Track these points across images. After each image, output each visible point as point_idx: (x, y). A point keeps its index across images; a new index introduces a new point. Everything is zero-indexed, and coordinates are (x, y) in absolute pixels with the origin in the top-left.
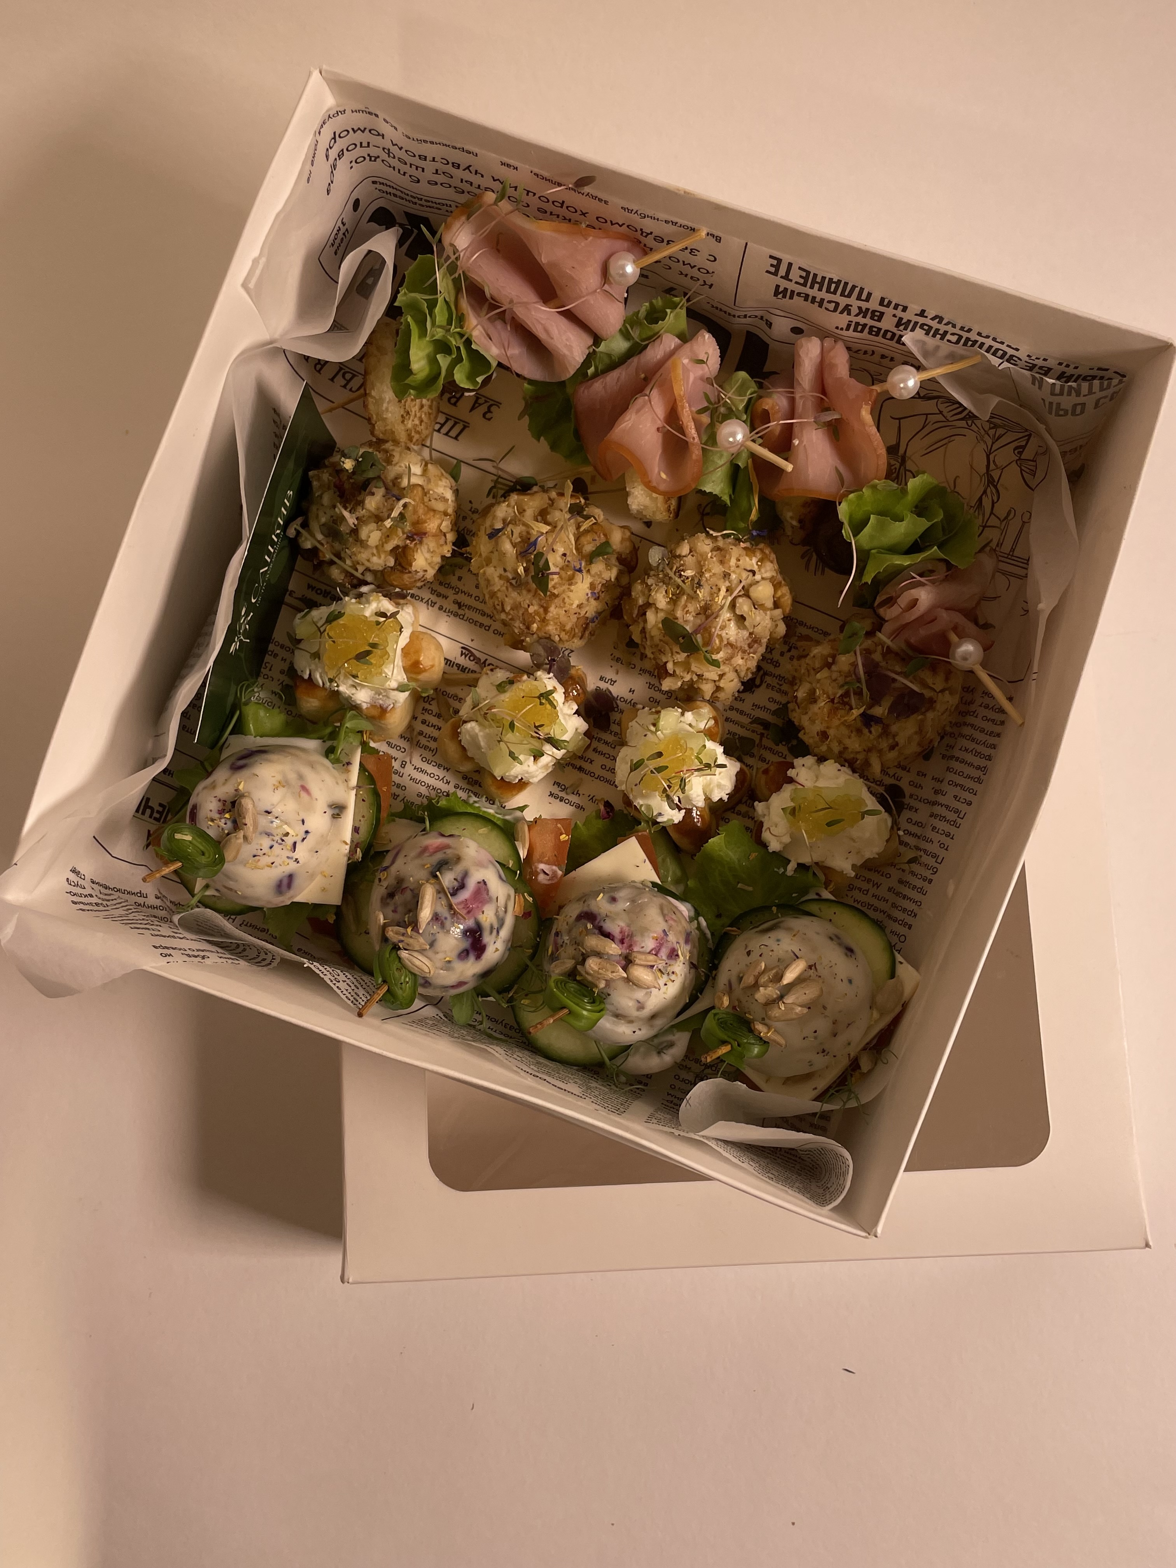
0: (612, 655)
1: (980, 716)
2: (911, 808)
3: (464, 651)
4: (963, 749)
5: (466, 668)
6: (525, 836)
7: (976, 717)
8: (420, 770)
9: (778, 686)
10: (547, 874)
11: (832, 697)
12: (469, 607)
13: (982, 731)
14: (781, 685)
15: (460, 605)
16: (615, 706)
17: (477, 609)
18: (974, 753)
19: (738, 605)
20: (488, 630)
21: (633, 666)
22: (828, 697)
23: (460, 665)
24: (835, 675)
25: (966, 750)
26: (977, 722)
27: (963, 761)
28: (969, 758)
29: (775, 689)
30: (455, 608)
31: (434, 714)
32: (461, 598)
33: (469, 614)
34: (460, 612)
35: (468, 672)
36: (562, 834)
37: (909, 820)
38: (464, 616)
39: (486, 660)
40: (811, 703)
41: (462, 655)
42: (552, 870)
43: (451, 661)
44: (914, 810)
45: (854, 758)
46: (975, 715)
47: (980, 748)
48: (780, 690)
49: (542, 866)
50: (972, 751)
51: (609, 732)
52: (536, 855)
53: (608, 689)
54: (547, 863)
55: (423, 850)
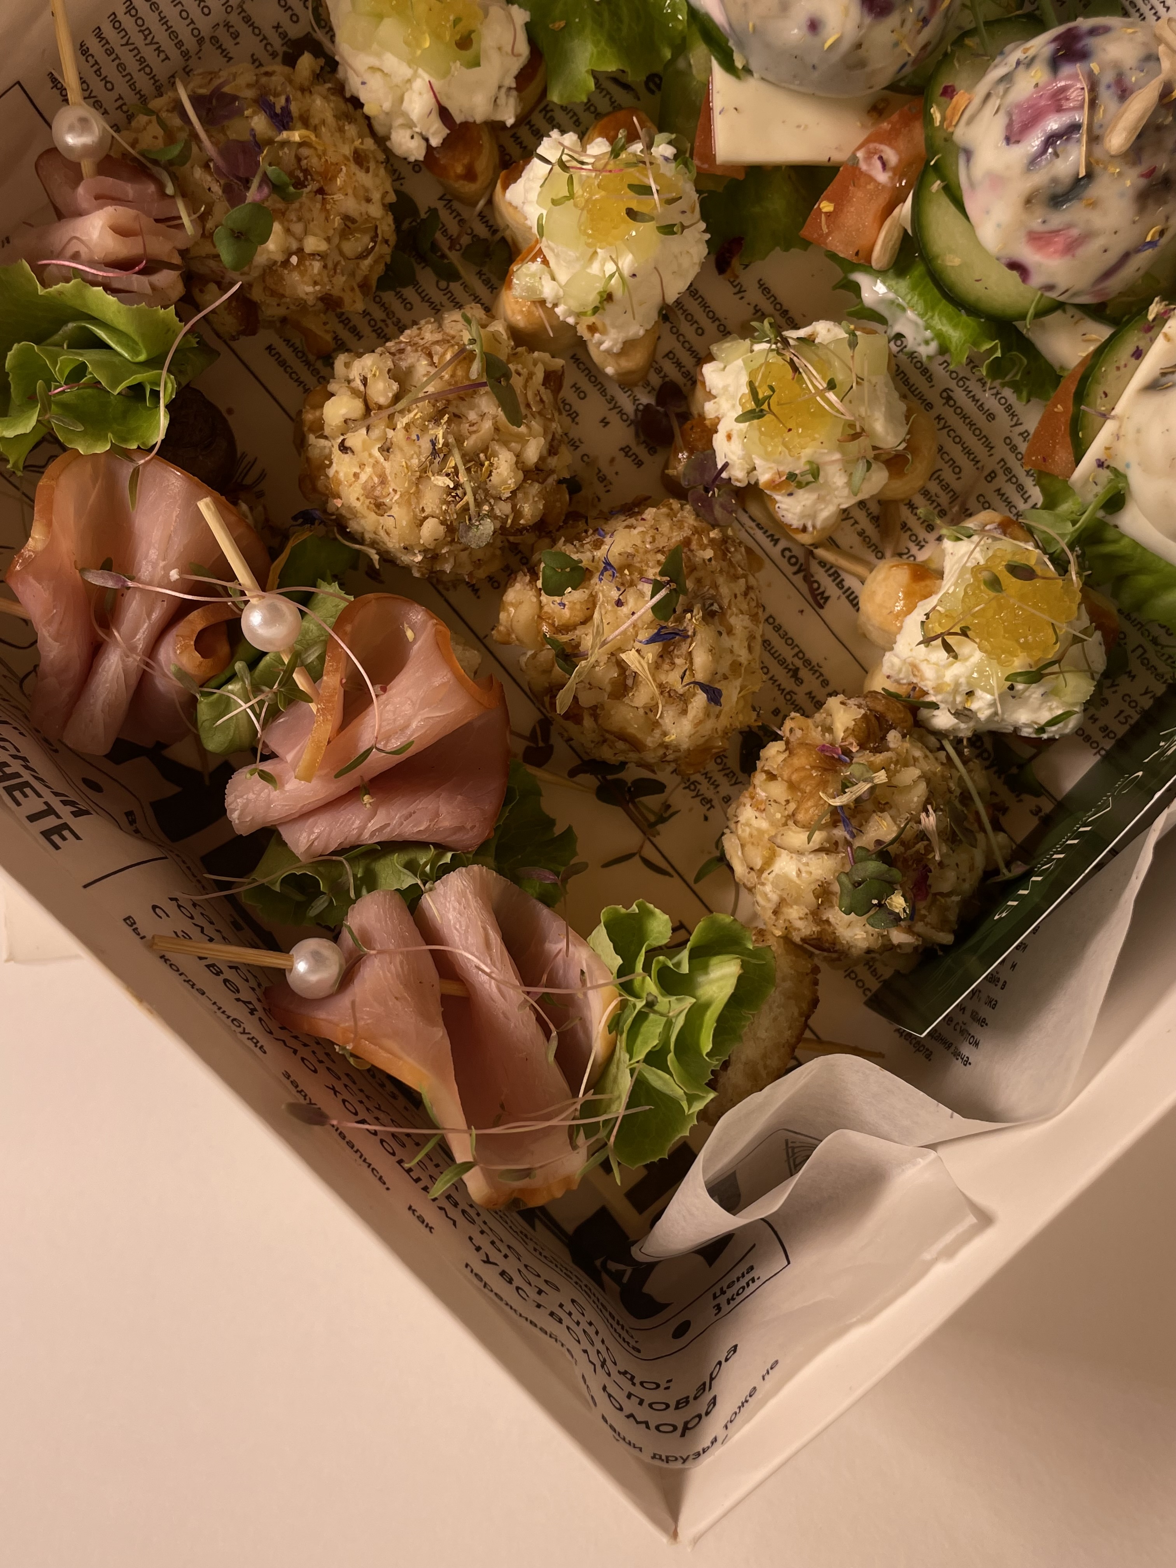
0: (608, 491)
1: (114, 95)
3: (822, 601)
4: (162, 56)
5: (830, 576)
6: (885, 237)
7: (120, 98)
8: (972, 457)
10: (881, 158)
11: (319, 197)
12: (782, 662)
13: (121, 67)
15: (795, 673)
16: (639, 414)
17: (772, 655)
18: (150, 38)
20: (771, 616)
21: (585, 458)
22: (324, 202)
23: (837, 585)
24: (298, 228)
25: (158, 49)
26: (122, 87)
27: (173, 34)
28: (161, 35)
30: (804, 673)
31: (909, 533)
32: (788, 684)
33: (787, 653)
34: (798, 663)
35: (831, 567)
36: (828, 215)
38: (796, 655)
39: (795, 573)
40: (354, 221)
41: (827, 598)
42: (869, 164)
43: (848, 597)
45: (333, 94)
46: (120, 102)
47: (138, 39)
49: (882, 177)
50: (151, 43)
51: (667, 379)
52: (882, 200)
53: (638, 444)
54: (871, 179)
55: (1071, 248)
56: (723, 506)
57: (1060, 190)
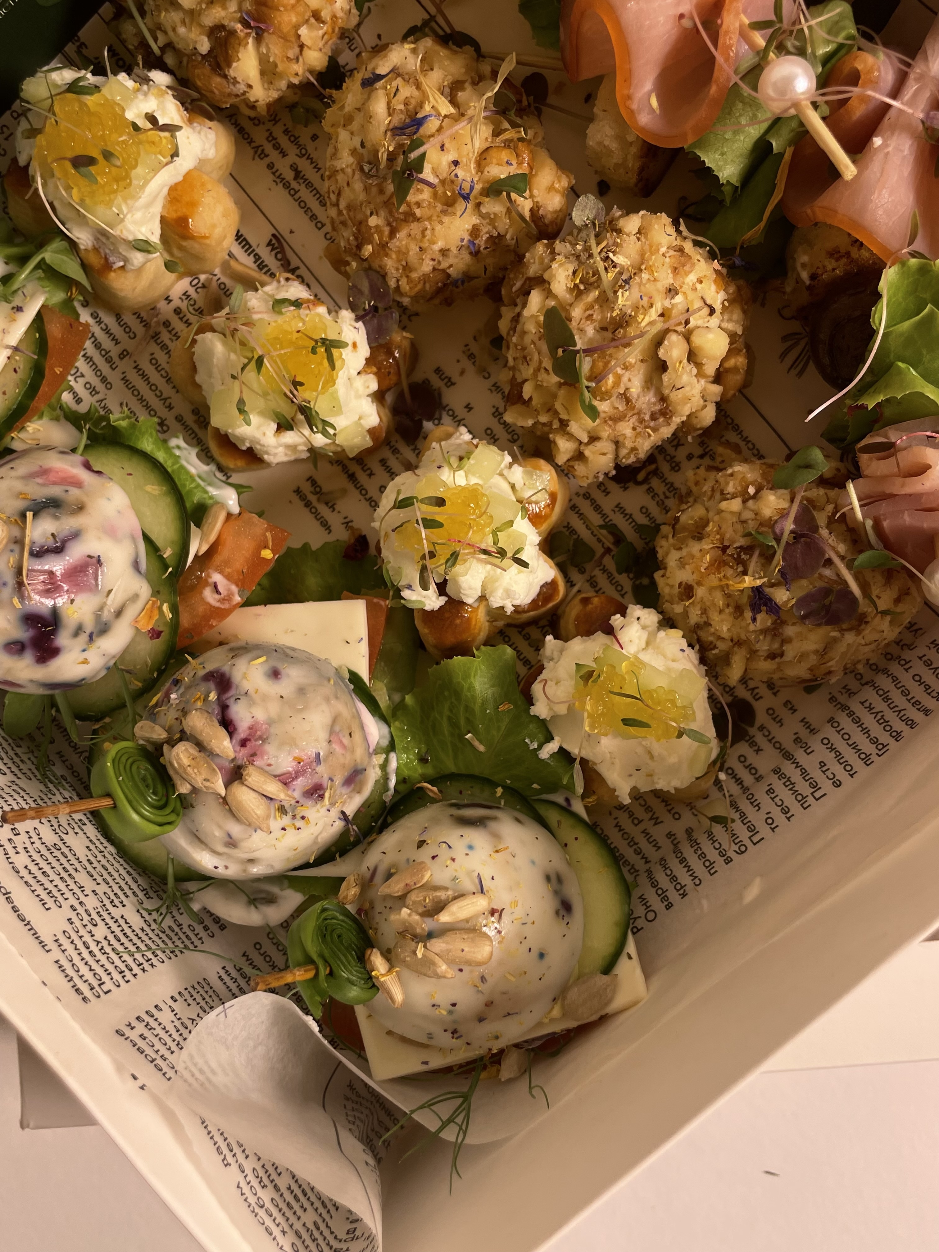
0: (467, 345)
1: (912, 672)
2: (752, 744)
3: (274, 241)
4: (867, 704)
5: (266, 266)
6: (215, 525)
7: (906, 670)
8: (141, 372)
9: (662, 497)
10: (218, 592)
11: (726, 543)
12: (309, 185)
13: (906, 693)
14: (667, 497)
15: (298, 174)
16: (437, 416)
17: (318, 192)
18: (879, 717)
19: (666, 342)
20: (320, 229)
21: (487, 375)
22: (722, 540)
23: (260, 258)
24: (747, 515)
25: (870, 708)
26: (906, 679)
27: (857, 721)
28: (869, 720)
29: (657, 499)
30: (289, 175)
31: (196, 307)
32: (304, 165)
33: (304, 193)
34: (294, 184)
35: (265, 273)
36: (266, 547)
37: (742, 759)
38: (296, 192)
39: (298, 268)
41: (269, 244)
42: (229, 590)
43: (250, 247)
44: (756, 748)
45: (711, 642)
46: (907, 666)
47: (890, 715)
48: (663, 503)
49: (217, 577)
50: (877, 713)
51: (413, 447)
52: (218, 559)
53: (439, 389)
54: (228, 577)
55: (44, 472)
56: (361, 292)
57: (52, 510)
